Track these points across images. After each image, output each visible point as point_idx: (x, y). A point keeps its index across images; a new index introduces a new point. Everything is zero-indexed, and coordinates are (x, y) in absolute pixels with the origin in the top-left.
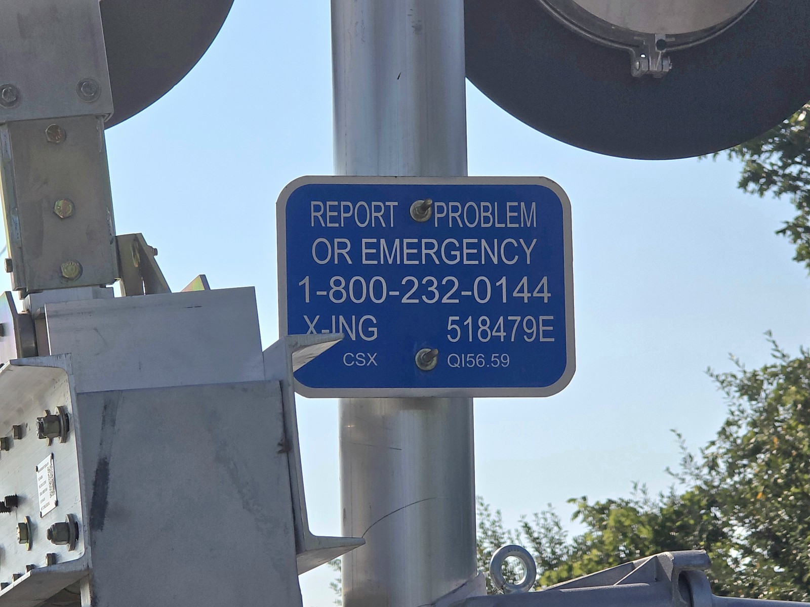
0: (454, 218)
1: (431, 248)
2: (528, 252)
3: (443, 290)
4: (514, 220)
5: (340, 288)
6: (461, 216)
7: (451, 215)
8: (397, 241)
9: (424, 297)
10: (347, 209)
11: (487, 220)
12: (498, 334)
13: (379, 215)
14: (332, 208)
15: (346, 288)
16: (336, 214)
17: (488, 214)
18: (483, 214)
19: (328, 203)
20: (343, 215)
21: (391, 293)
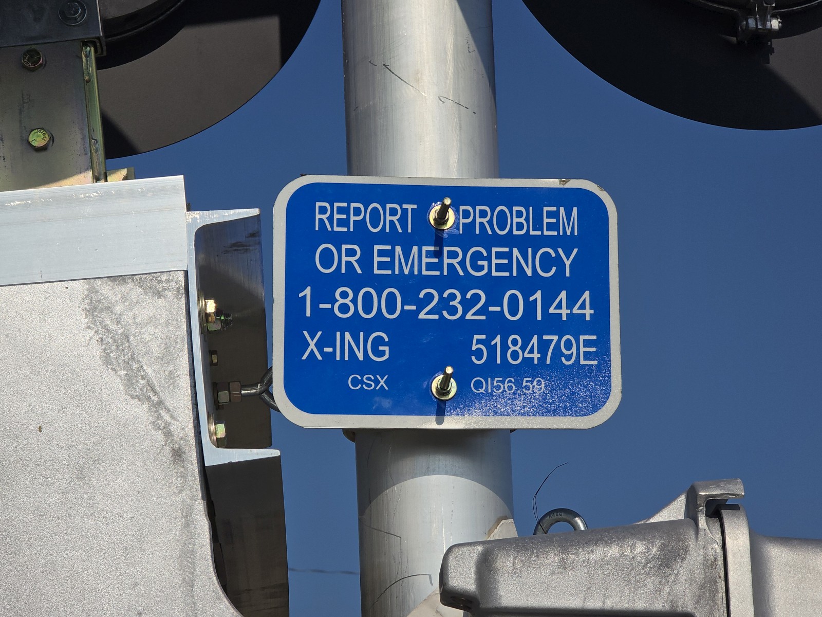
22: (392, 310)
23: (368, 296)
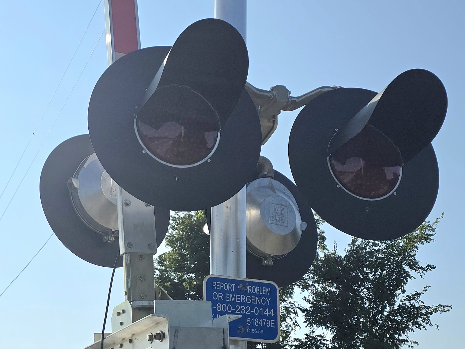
0: (249, 290)
1: (243, 298)
2: (268, 302)
3: (246, 310)
4: (264, 292)
5: (220, 307)
6: (251, 290)
7: (249, 289)
8: (235, 295)
9: (241, 312)
10: (222, 285)
11: (258, 292)
12: (260, 324)
13: (230, 287)
14: (218, 284)
15: (221, 307)
16: (219, 286)
17: (258, 290)
18: (257, 290)
19: (217, 283)
20: (221, 286)
21: (233, 310)
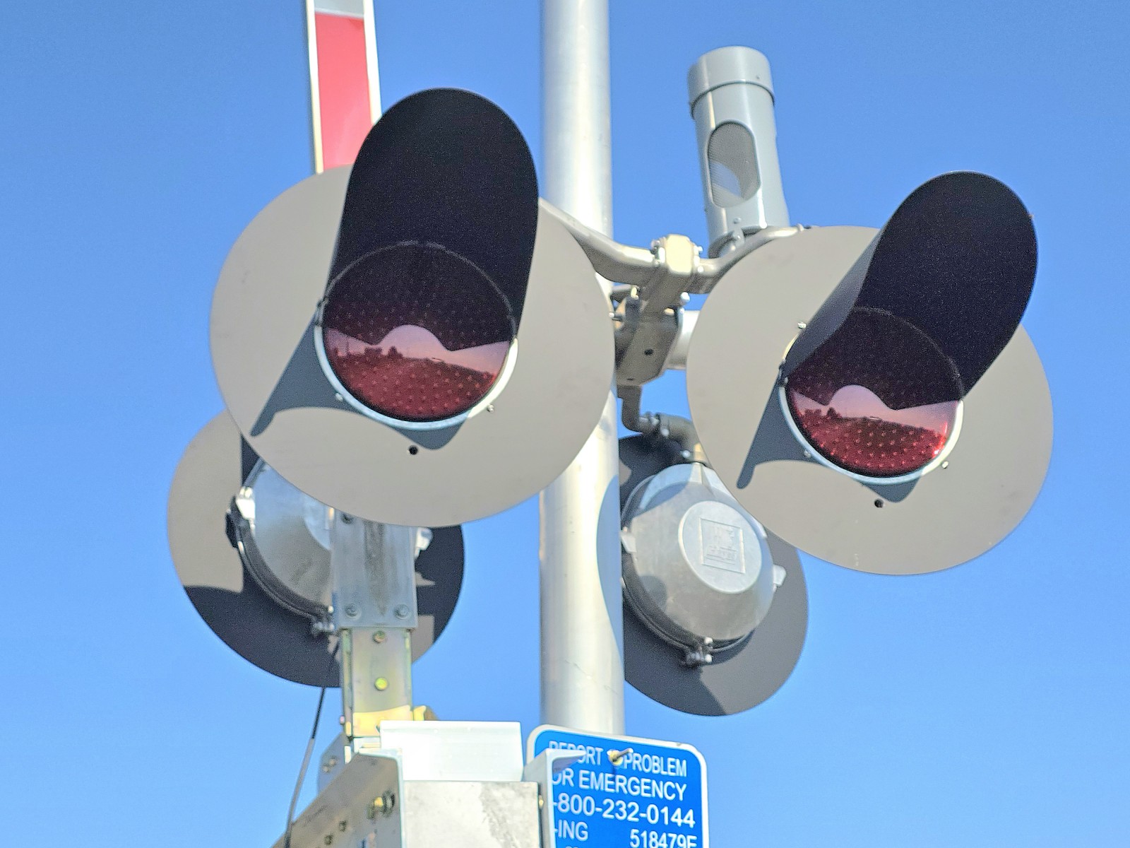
22: (589, 810)
23: (576, 801)
